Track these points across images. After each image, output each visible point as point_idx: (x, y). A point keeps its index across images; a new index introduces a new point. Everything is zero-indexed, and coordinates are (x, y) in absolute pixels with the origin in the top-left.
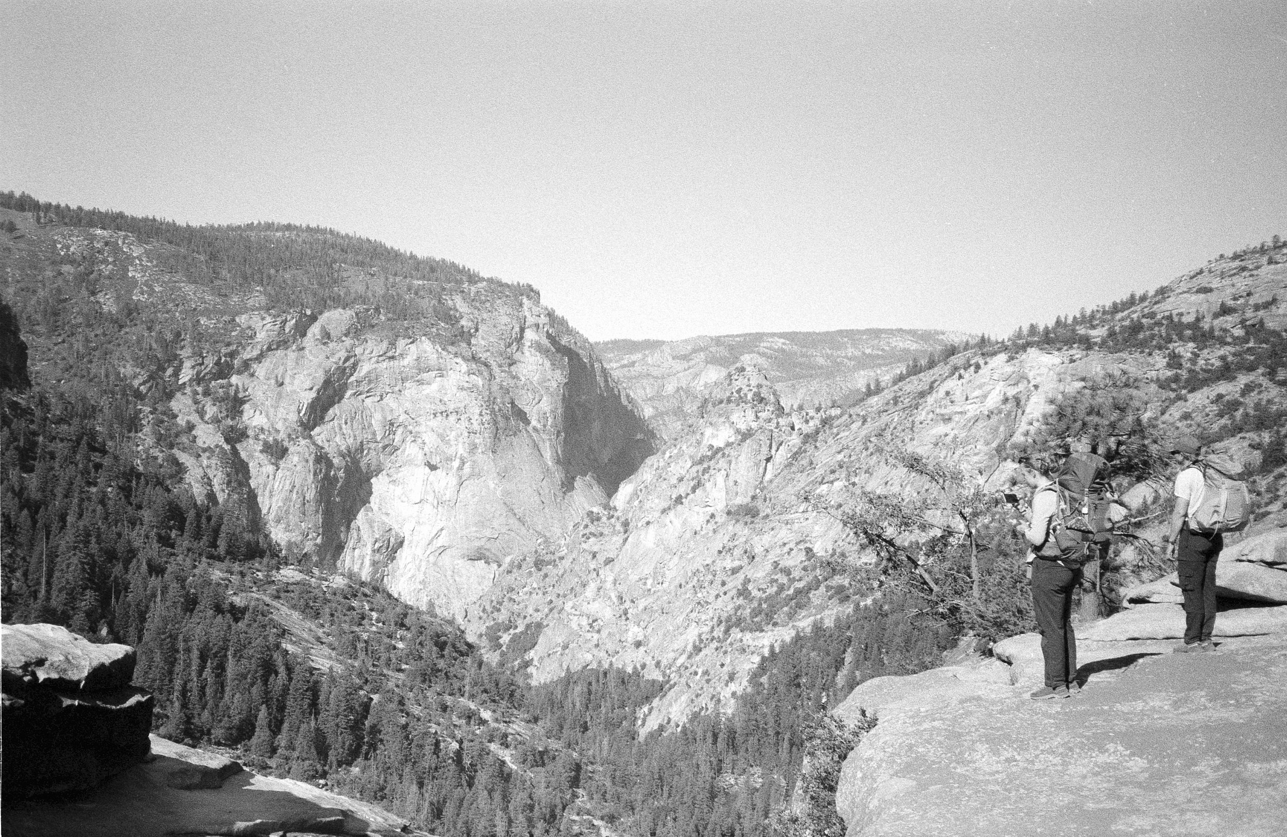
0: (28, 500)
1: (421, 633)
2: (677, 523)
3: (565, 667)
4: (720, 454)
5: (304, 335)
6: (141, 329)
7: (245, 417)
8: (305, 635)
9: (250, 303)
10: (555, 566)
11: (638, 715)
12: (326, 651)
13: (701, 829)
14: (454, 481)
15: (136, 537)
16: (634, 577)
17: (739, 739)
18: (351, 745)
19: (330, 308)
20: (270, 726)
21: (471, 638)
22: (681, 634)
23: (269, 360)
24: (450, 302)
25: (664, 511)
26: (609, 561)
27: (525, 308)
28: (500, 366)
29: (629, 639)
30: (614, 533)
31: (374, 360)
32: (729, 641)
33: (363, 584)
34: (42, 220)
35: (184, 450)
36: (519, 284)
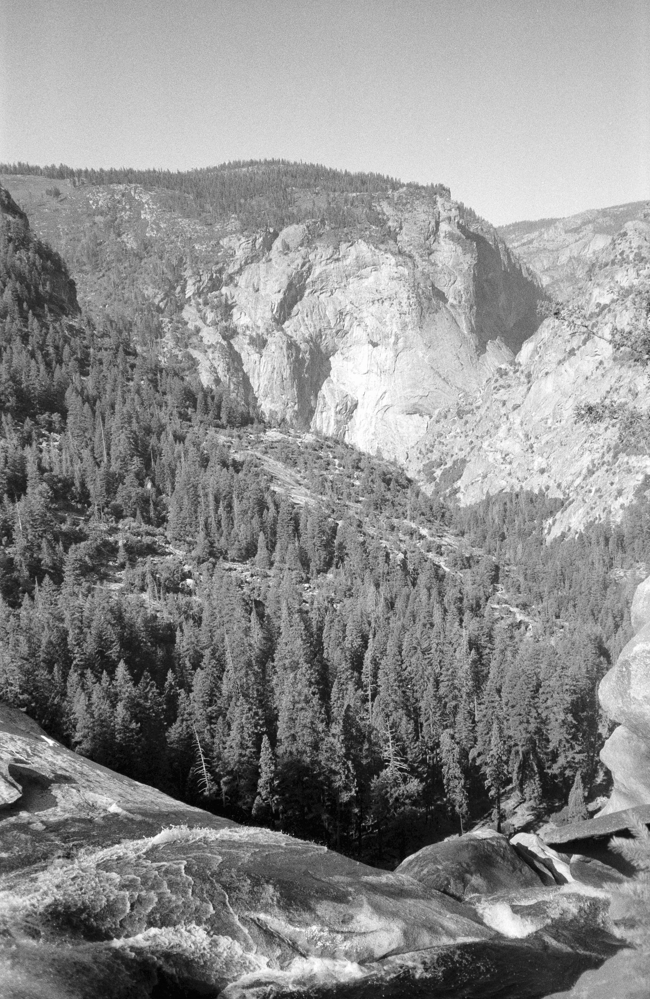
0: (87, 396)
1: (372, 473)
2: (571, 371)
3: (485, 491)
4: (606, 311)
5: (270, 249)
6: (155, 258)
7: (235, 318)
8: (288, 479)
9: (229, 228)
10: (473, 414)
11: (544, 526)
12: (303, 490)
13: (596, 612)
14: (391, 354)
15: (163, 415)
16: (537, 418)
17: (627, 541)
18: (325, 558)
19: (287, 225)
20: (267, 547)
21: (410, 475)
22: (577, 461)
23: (246, 272)
24: (378, 208)
25: (560, 362)
26: (516, 407)
27: (439, 205)
28: (421, 256)
29: (535, 468)
30: (519, 384)
31: (324, 263)
32: (617, 464)
33: (326, 439)
34: (77, 184)
35: (195, 348)
36: (432, 185)
